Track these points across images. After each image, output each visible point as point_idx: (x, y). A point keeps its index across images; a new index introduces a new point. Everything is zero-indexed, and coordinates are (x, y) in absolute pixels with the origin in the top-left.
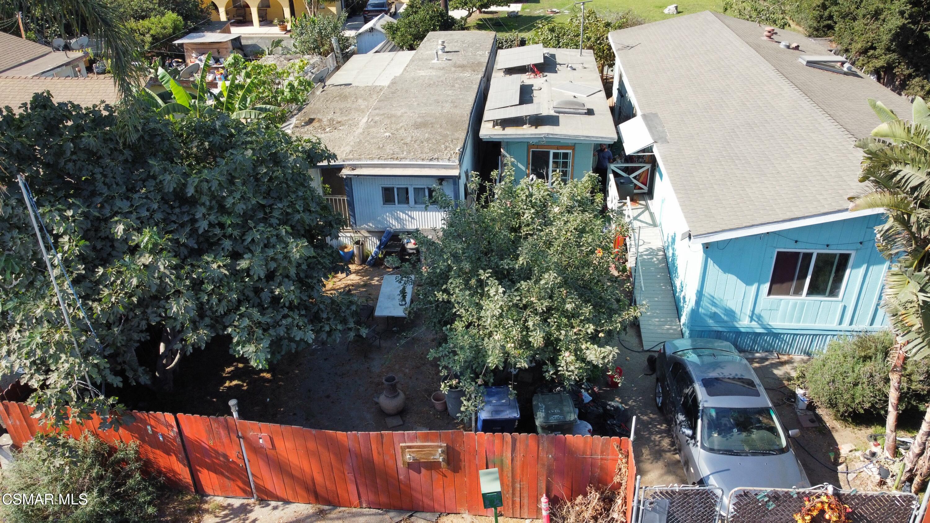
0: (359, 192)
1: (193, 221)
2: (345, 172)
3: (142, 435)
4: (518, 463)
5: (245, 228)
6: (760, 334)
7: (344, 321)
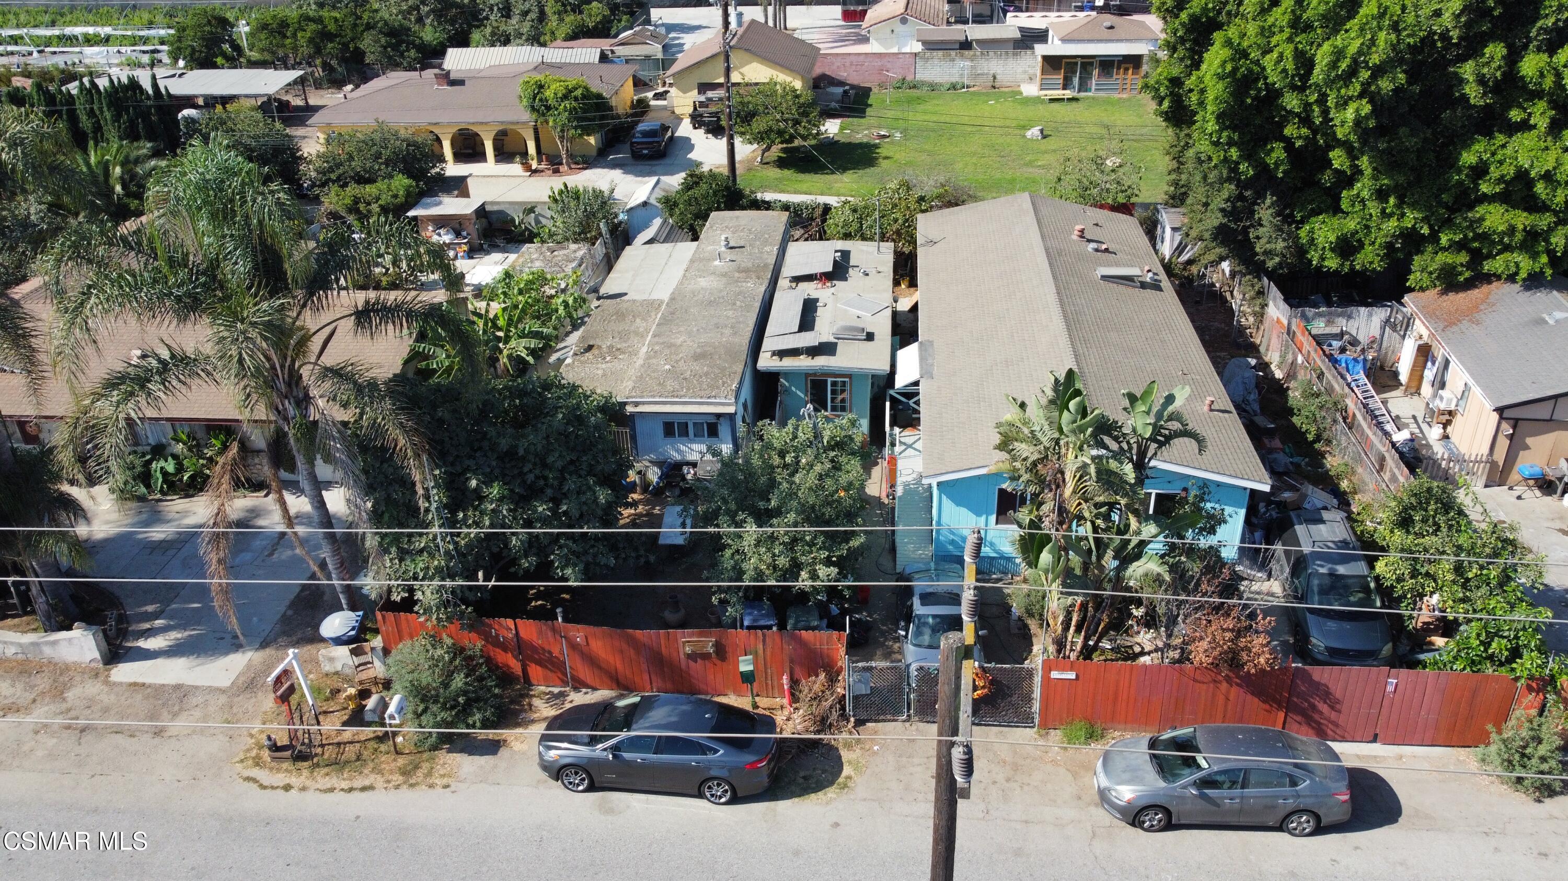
0: (640, 426)
1: (521, 474)
2: (630, 409)
3: (487, 637)
4: (768, 653)
5: (562, 480)
6: (994, 558)
7: (636, 549)
